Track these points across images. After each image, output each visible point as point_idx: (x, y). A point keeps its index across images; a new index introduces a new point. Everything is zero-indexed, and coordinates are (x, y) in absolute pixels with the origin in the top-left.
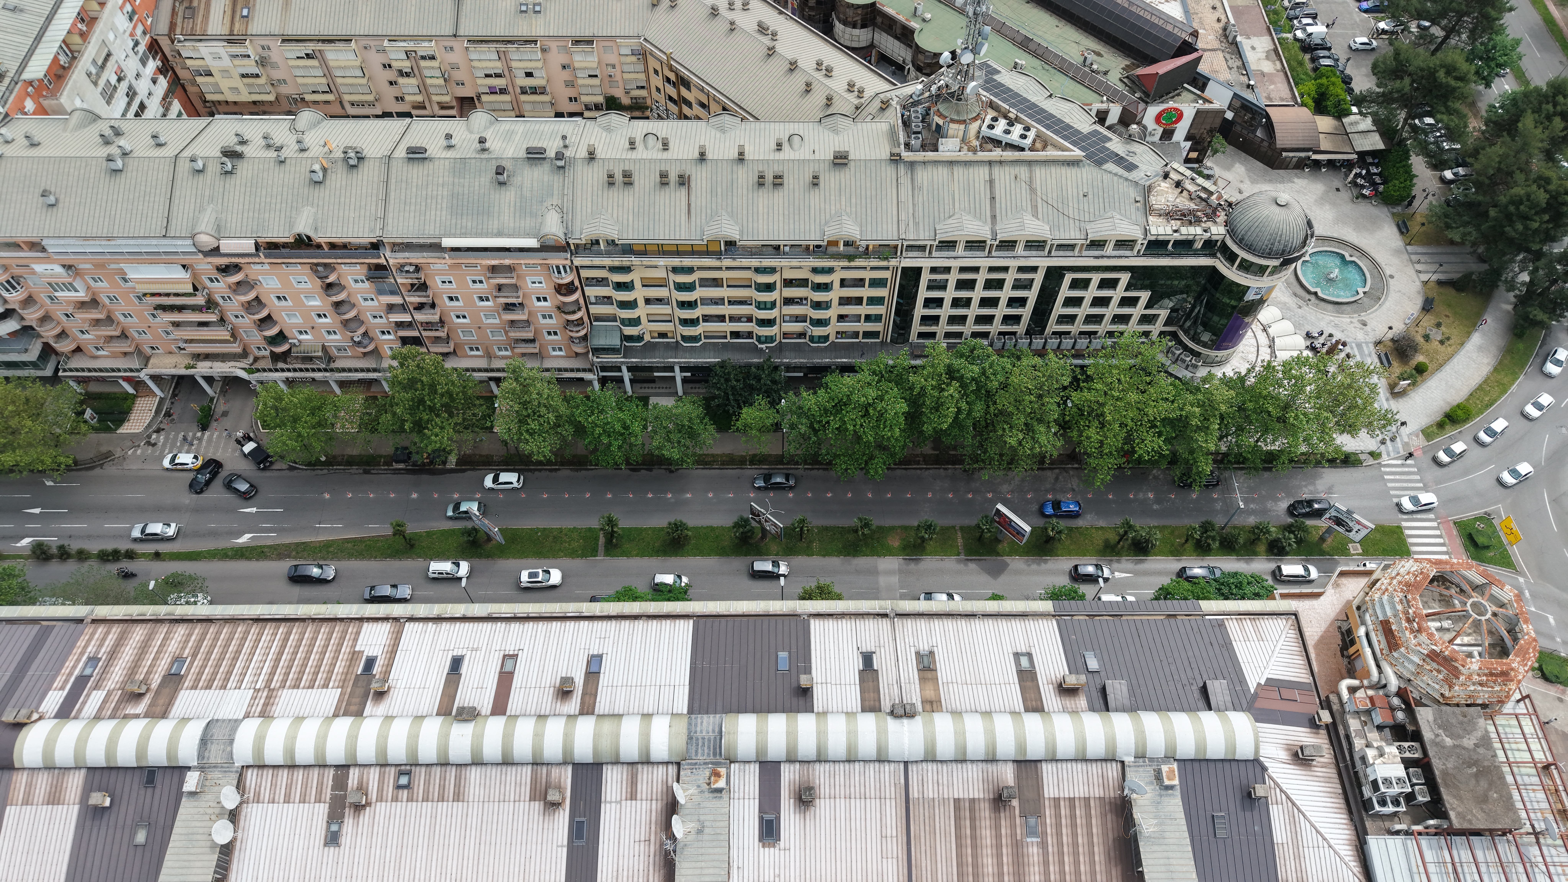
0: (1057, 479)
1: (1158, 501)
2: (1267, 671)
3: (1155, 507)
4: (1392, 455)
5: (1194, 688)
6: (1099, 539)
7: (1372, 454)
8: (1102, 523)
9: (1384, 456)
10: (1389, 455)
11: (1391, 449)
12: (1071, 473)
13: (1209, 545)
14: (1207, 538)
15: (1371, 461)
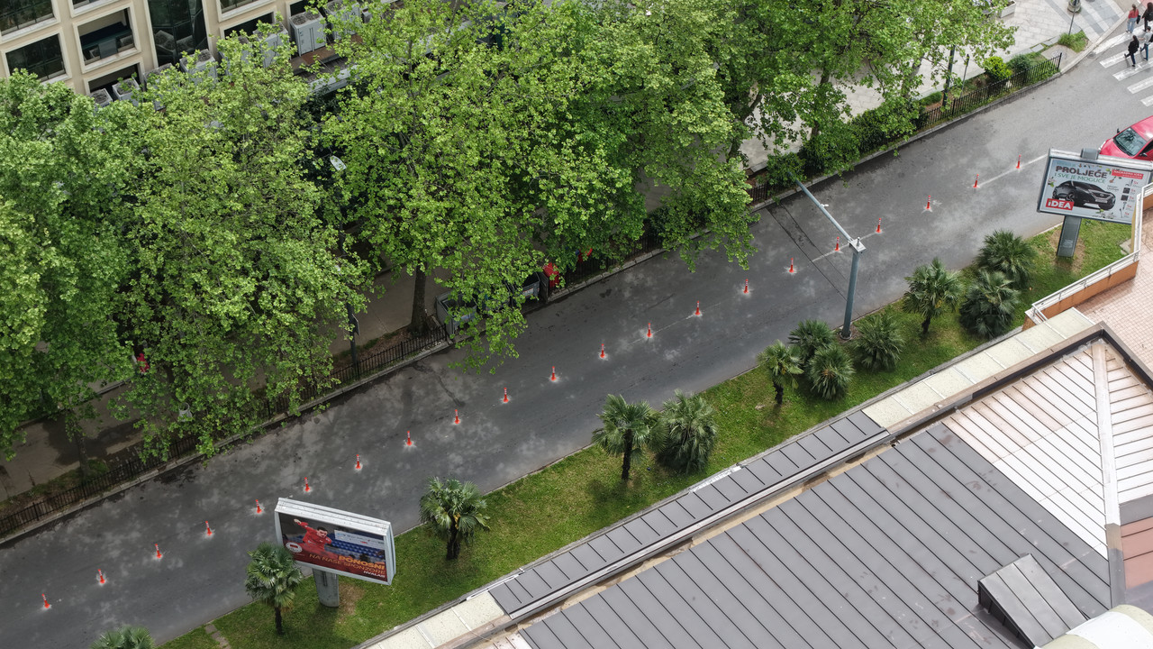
0: (408, 396)
1: (670, 340)
2: (1112, 488)
3: (670, 356)
4: (1105, 26)
5: (962, 617)
6: (574, 487)
7: (1066, 42)
8: (564, 450)
9: (1092, 36)
10: (1100, 31)
11: (1096, 16)
12: (435, 366)
13: (833, 381)
14: (821, 364)
15: (1071, 58)
